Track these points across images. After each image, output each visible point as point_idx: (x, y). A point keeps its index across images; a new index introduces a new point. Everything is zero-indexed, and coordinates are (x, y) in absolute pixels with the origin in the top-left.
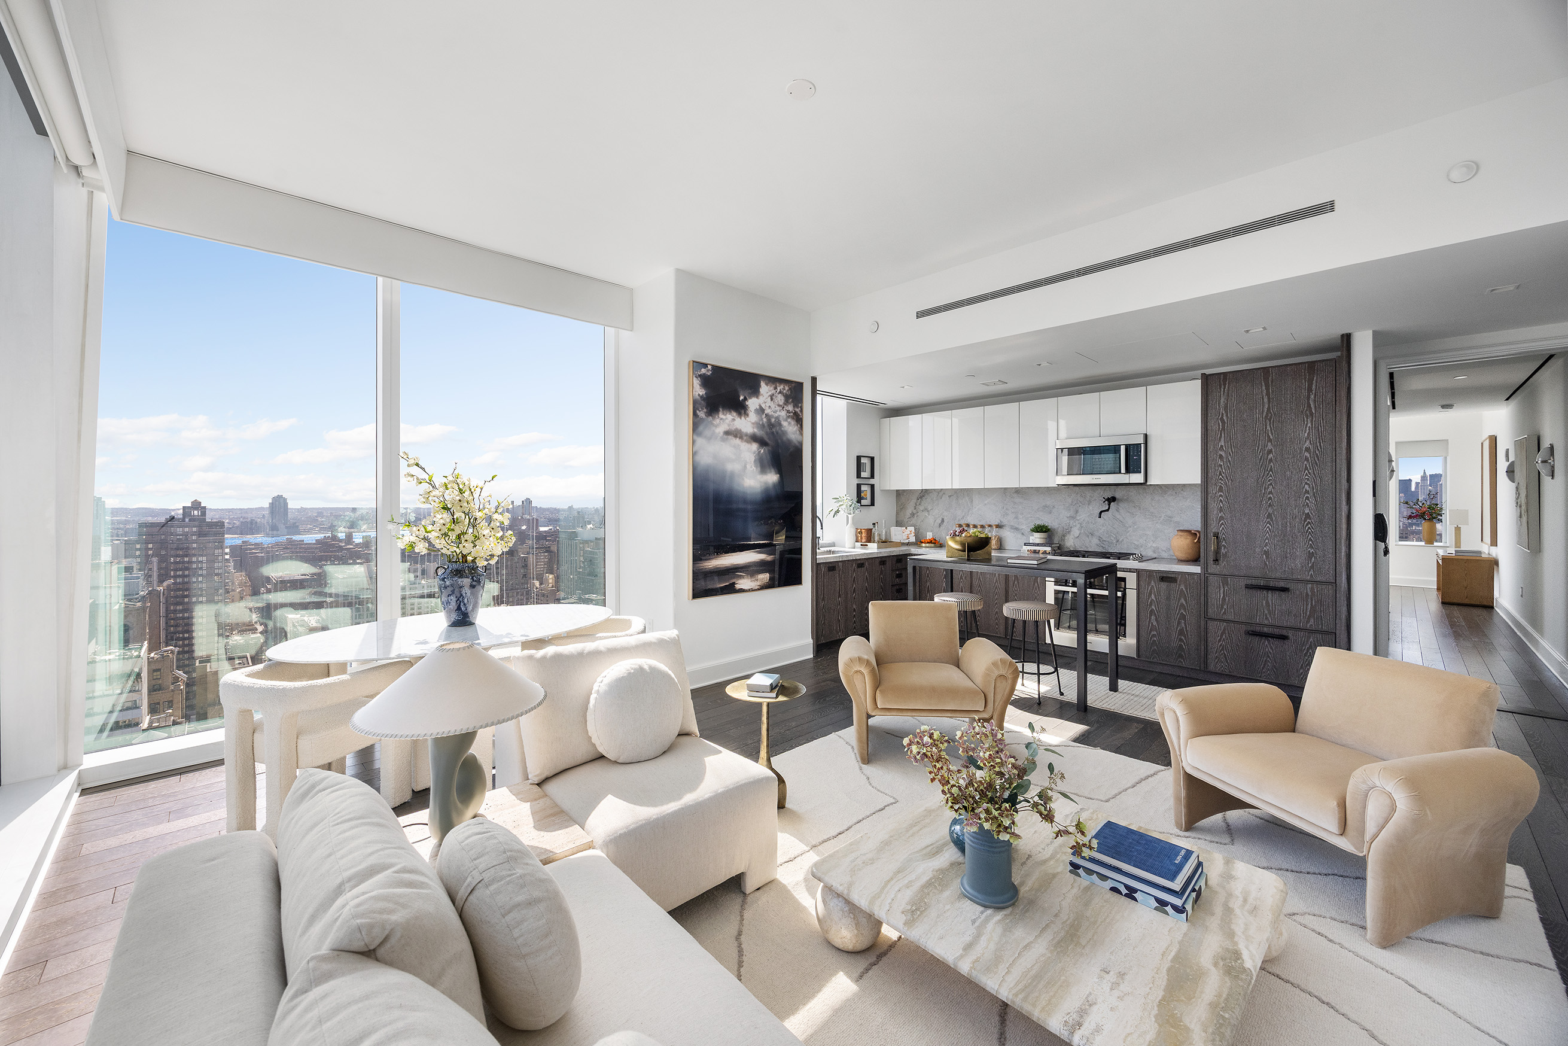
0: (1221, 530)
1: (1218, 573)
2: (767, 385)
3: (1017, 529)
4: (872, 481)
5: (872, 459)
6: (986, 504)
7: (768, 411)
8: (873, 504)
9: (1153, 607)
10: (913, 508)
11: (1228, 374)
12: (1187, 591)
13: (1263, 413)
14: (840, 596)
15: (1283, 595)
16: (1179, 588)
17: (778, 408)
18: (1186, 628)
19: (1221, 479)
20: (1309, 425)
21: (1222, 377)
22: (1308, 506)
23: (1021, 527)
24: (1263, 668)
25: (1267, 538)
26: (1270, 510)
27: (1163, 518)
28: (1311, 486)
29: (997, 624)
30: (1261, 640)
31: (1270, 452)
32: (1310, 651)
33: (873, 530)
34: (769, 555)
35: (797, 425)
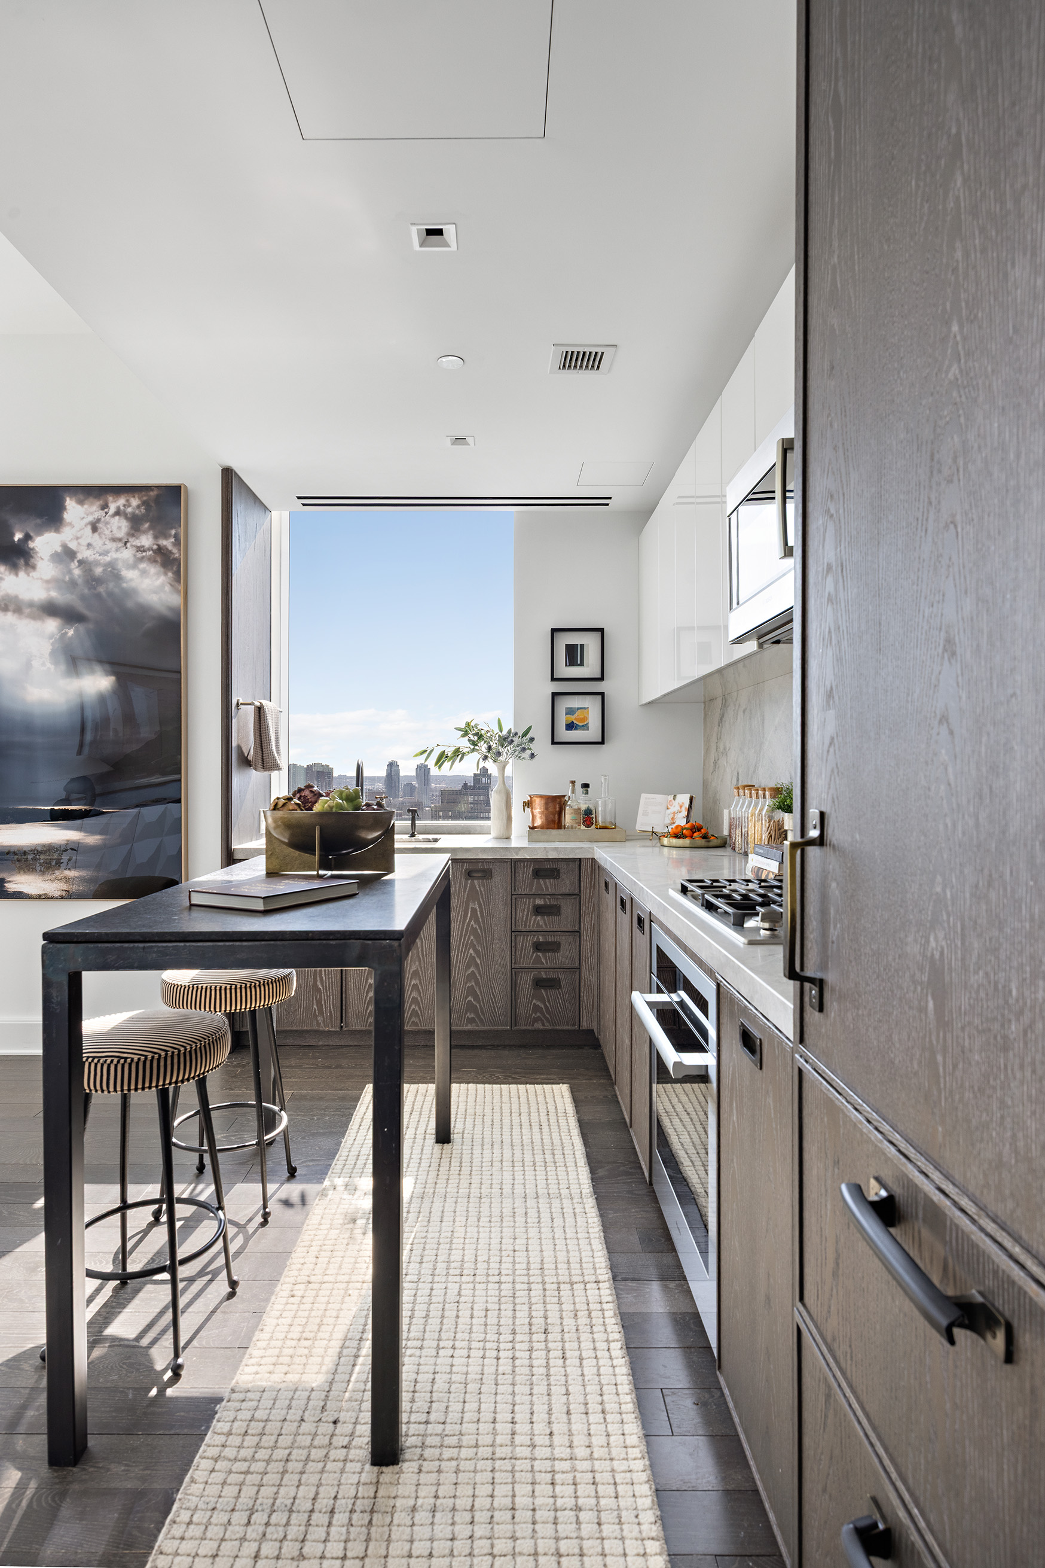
2: (81, 502)
4: (599, 686)
5: (605, 634)
7: (84, 554)
8: (602, 739)
17: (111, 546)
33: (566, 798)
34: (91, 832)
35: (166, 574)
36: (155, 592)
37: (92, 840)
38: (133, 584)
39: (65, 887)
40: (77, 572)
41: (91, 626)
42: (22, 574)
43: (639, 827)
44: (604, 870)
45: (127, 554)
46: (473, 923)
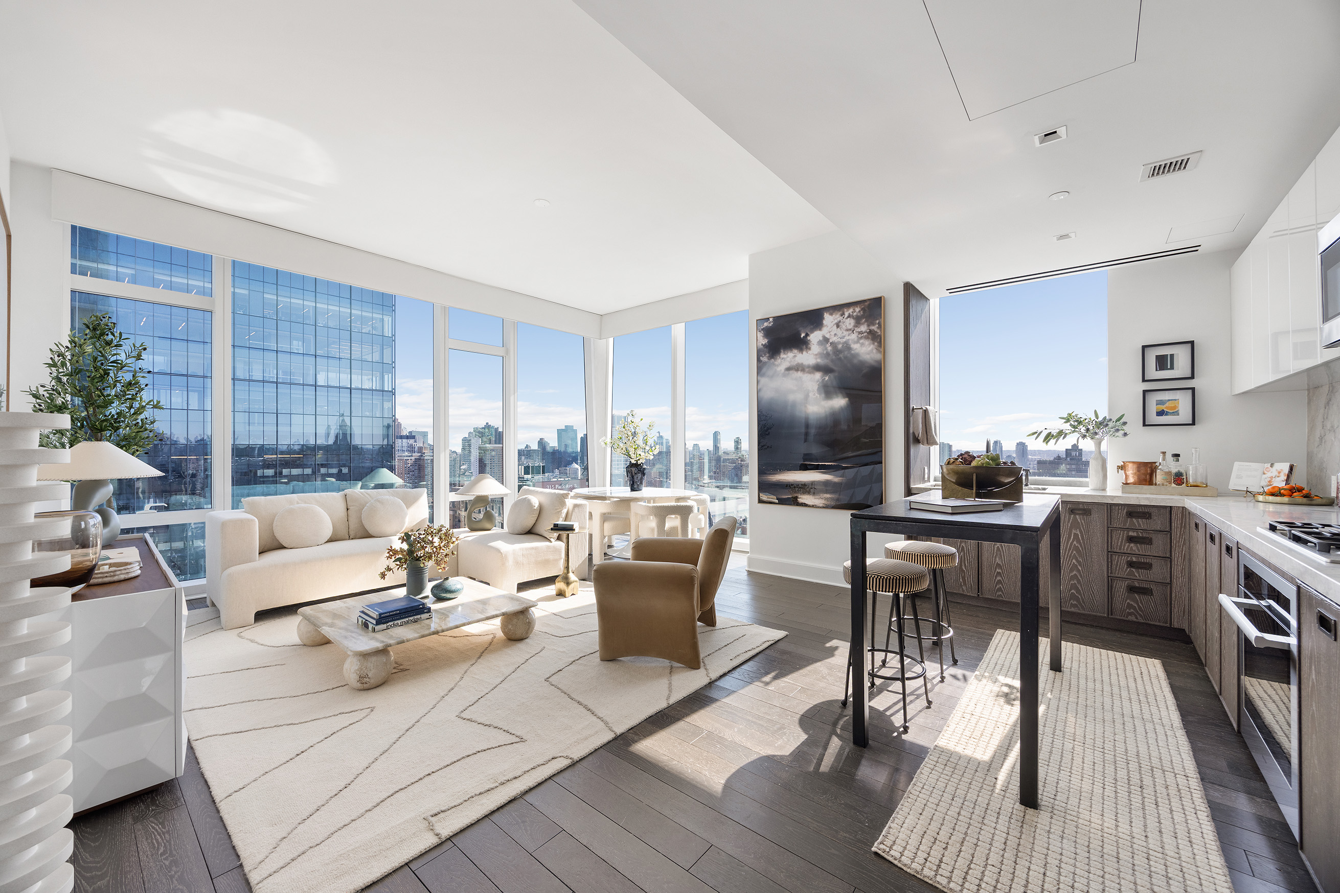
2: (831, 314)
4: (1189, 383)
5: (1191, 343)
7: (833, 339)
8: (1193, 421)
10: (1321, 426)
17: (846, 333)
33: (1157, 464)
34: (837, 476)
35: (874, 344)
36: (868, 354)
37: (836, 480)
38: (857, 351)
39: (826, 502)
40: (829, 348)
41: (836, 374)
42: (804, 353)
43: (1232, 486)
44: (1194, 515)
45: (854, 336)
46: (1075, 543)
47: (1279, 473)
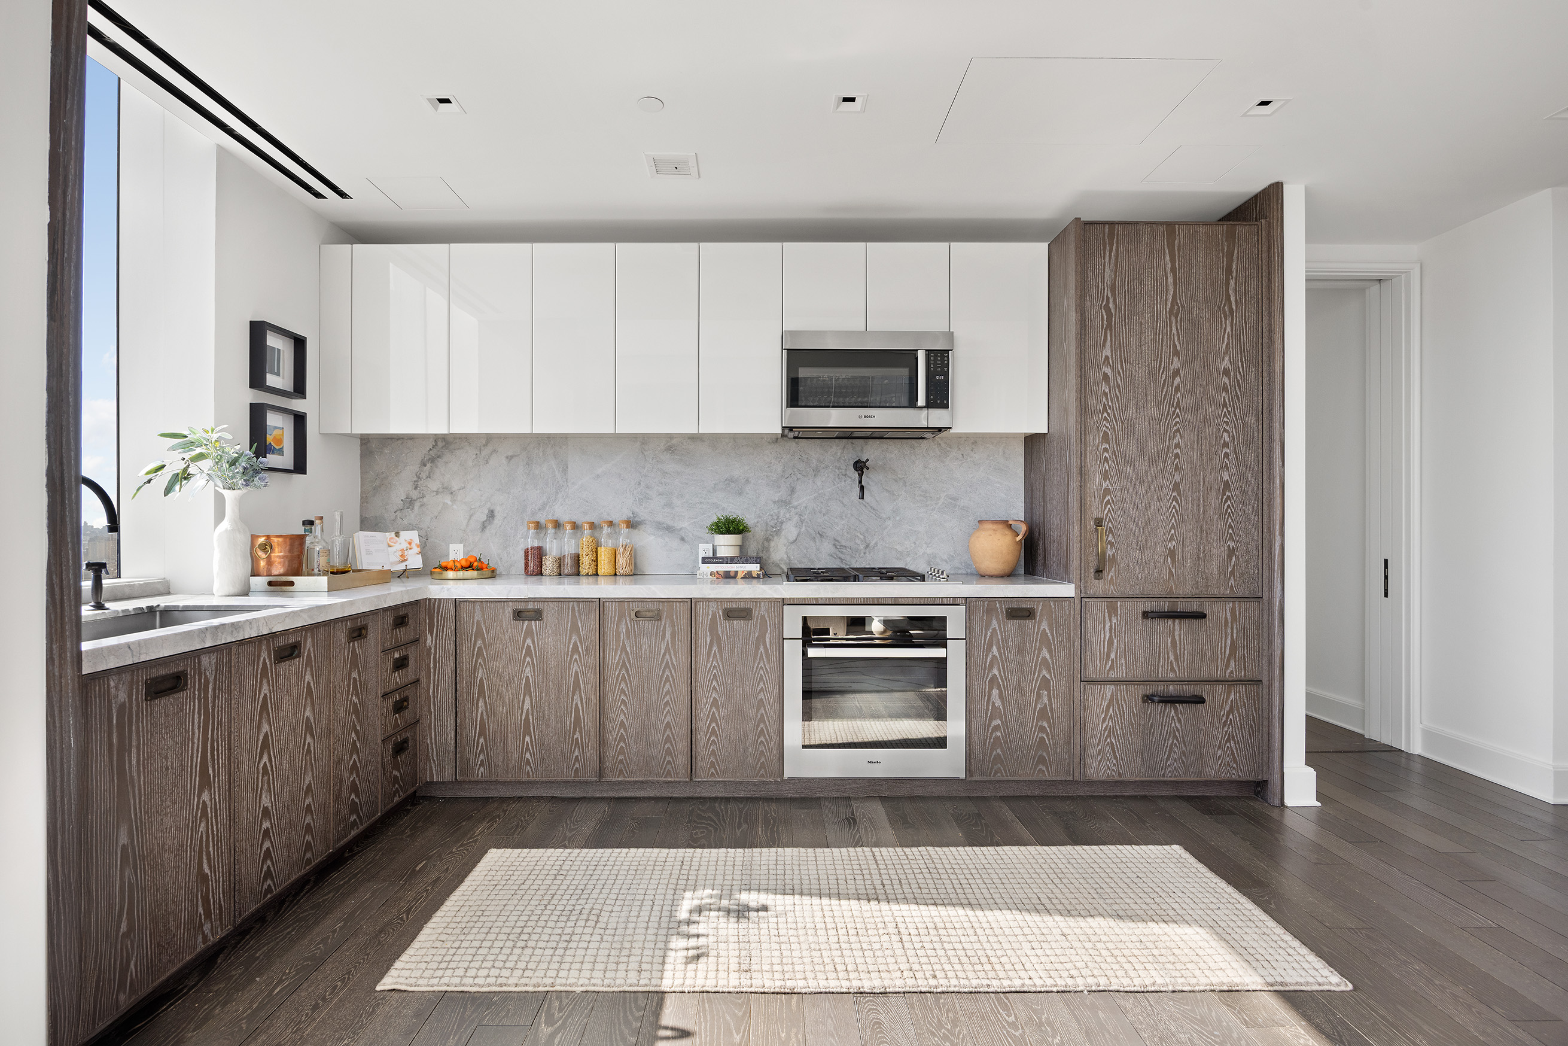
0: (1107, 515)
1: (1101, 594)
3: (669, 529)
4: (298, 405)
5: (299, 343)
6: (598, 476)
8: (300, 466)
9: (995, 671)
10: (410, 487)
11: (1117, 226)
12: (1052, 634)
13: (1166, 304)
14: (205, 782)
15: (1196, 623)
16: (1039, 628)
18: (1051, 705)
19: (1106, 419)
20: (1228, 329)
21: (1107, 230)
22: (1227, 469)
23: (677, 525)
24: (1168, 759)
25: (1173, 527)
26: (1177, 478)
27: (942, 500)
28: (1231, 434)
29: (668, 752)
30: (1165, 707)
31: (1176, 373)
32: (1231, 717)
47: (410, 544)
